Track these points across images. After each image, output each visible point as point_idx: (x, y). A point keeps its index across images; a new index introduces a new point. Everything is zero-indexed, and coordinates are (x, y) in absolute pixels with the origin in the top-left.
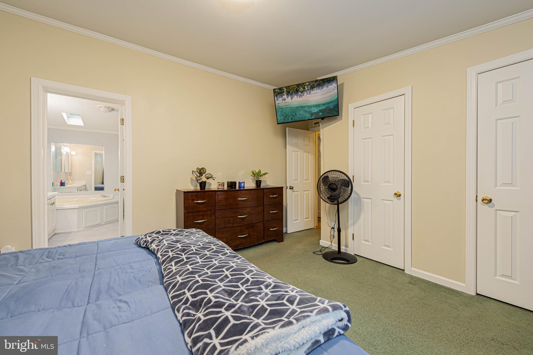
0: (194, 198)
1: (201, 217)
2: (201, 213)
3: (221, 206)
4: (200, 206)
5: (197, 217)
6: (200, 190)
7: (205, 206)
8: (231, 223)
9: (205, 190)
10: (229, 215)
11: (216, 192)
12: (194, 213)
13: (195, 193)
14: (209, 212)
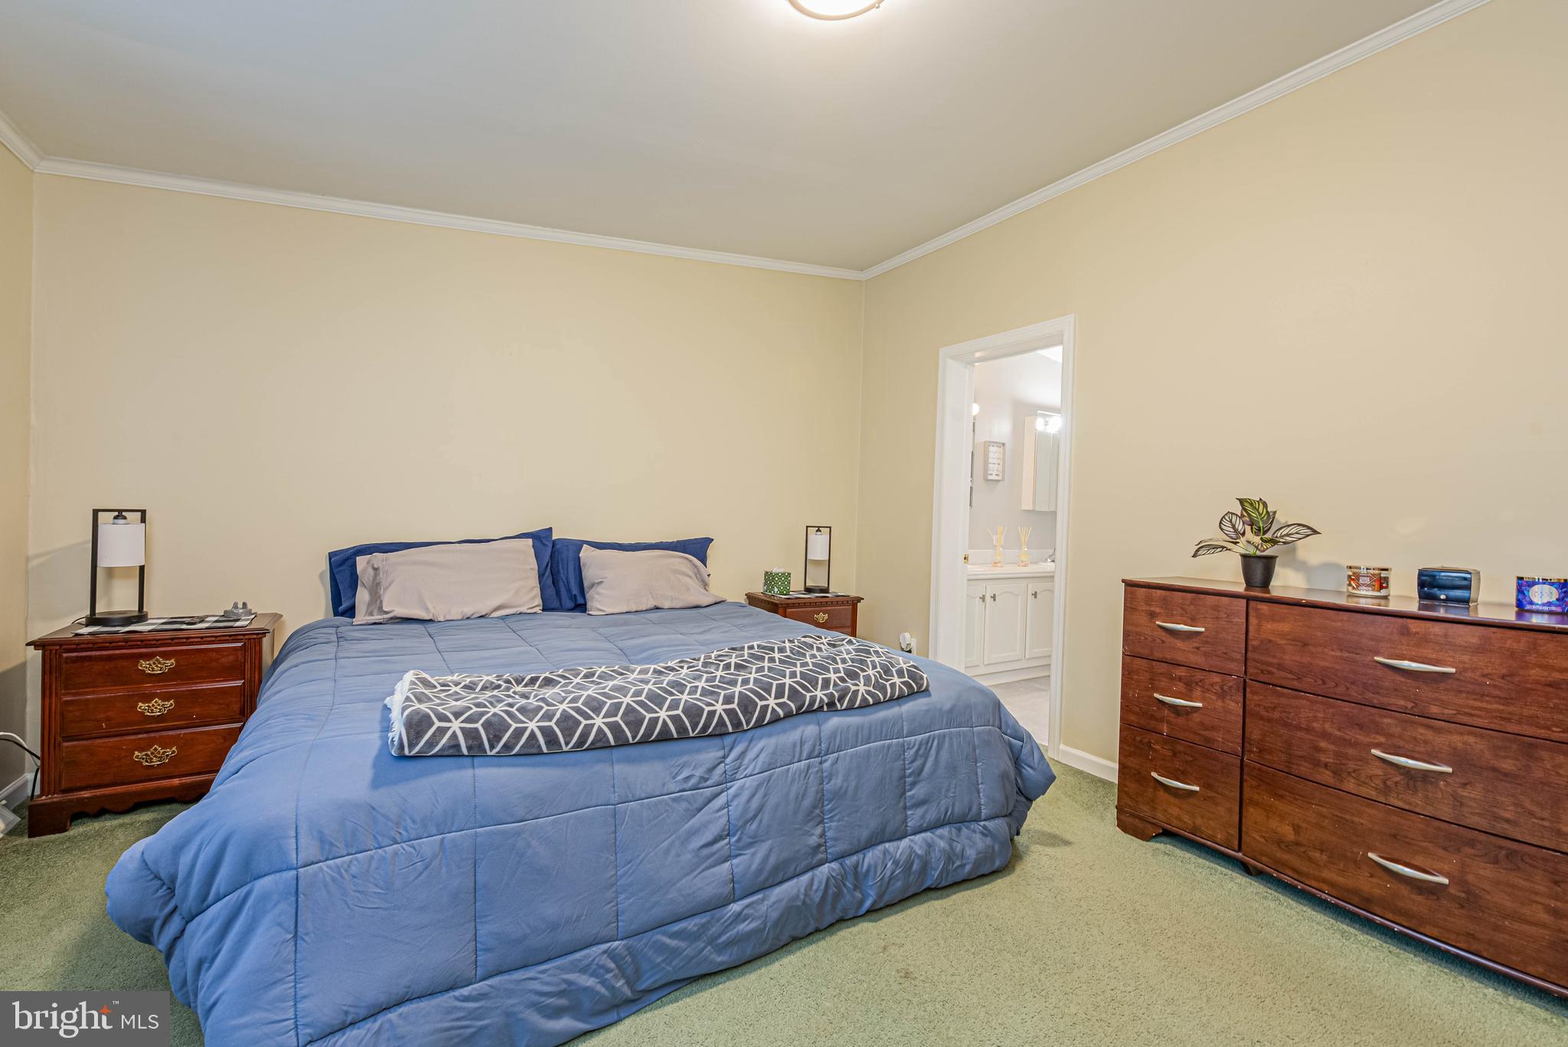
0: (1158, 610)
1: (1180, 687)
2: (1181, 672)
3: (1274, 670)
4: (1179, 644)
5: (1164, 679)
6: (1246, 590)
7: (1198, 648)
8: (1326, 766)
9: (1268, 592)
10: (1315, 725)
11: (1252, 604)
12: (1154, 663)
13: (1159, 592)
14: (1217, 679)
